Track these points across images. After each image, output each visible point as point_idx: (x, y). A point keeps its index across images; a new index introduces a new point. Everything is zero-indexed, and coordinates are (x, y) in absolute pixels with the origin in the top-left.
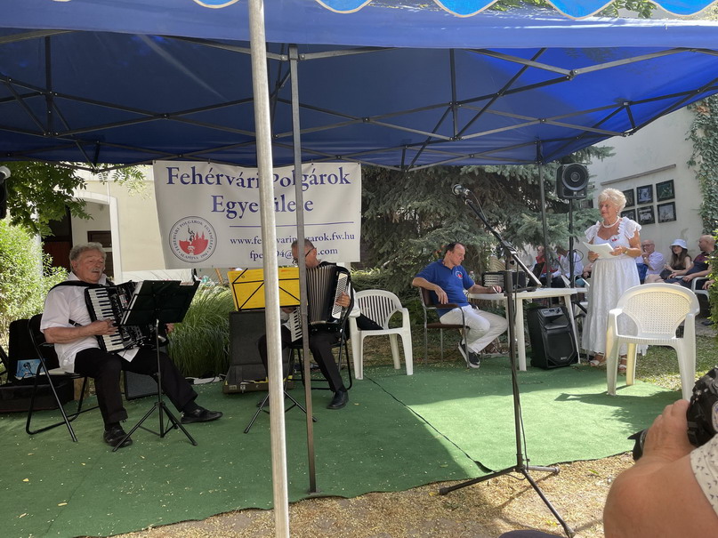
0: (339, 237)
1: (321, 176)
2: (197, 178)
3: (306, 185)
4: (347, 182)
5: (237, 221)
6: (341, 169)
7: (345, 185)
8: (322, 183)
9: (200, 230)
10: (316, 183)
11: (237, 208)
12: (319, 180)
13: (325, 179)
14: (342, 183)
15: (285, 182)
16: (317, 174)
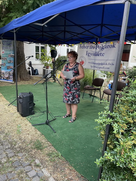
0: (110, 64)
1: (108, 46)
2: (84, 47)
3: (104, 49)
4: (115, 47)
5: (89, 58)
6: (114, 43)
7: (114, 48)
8: (108, 48)
9: (83, 59)
10: (106, 48)
11: (90, 55)
12: (107, 47)
13: (109, 46)
14: (113, 47)
15: (100, 48)
16: (107, 45)
